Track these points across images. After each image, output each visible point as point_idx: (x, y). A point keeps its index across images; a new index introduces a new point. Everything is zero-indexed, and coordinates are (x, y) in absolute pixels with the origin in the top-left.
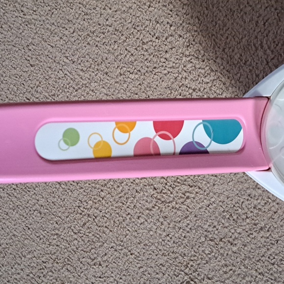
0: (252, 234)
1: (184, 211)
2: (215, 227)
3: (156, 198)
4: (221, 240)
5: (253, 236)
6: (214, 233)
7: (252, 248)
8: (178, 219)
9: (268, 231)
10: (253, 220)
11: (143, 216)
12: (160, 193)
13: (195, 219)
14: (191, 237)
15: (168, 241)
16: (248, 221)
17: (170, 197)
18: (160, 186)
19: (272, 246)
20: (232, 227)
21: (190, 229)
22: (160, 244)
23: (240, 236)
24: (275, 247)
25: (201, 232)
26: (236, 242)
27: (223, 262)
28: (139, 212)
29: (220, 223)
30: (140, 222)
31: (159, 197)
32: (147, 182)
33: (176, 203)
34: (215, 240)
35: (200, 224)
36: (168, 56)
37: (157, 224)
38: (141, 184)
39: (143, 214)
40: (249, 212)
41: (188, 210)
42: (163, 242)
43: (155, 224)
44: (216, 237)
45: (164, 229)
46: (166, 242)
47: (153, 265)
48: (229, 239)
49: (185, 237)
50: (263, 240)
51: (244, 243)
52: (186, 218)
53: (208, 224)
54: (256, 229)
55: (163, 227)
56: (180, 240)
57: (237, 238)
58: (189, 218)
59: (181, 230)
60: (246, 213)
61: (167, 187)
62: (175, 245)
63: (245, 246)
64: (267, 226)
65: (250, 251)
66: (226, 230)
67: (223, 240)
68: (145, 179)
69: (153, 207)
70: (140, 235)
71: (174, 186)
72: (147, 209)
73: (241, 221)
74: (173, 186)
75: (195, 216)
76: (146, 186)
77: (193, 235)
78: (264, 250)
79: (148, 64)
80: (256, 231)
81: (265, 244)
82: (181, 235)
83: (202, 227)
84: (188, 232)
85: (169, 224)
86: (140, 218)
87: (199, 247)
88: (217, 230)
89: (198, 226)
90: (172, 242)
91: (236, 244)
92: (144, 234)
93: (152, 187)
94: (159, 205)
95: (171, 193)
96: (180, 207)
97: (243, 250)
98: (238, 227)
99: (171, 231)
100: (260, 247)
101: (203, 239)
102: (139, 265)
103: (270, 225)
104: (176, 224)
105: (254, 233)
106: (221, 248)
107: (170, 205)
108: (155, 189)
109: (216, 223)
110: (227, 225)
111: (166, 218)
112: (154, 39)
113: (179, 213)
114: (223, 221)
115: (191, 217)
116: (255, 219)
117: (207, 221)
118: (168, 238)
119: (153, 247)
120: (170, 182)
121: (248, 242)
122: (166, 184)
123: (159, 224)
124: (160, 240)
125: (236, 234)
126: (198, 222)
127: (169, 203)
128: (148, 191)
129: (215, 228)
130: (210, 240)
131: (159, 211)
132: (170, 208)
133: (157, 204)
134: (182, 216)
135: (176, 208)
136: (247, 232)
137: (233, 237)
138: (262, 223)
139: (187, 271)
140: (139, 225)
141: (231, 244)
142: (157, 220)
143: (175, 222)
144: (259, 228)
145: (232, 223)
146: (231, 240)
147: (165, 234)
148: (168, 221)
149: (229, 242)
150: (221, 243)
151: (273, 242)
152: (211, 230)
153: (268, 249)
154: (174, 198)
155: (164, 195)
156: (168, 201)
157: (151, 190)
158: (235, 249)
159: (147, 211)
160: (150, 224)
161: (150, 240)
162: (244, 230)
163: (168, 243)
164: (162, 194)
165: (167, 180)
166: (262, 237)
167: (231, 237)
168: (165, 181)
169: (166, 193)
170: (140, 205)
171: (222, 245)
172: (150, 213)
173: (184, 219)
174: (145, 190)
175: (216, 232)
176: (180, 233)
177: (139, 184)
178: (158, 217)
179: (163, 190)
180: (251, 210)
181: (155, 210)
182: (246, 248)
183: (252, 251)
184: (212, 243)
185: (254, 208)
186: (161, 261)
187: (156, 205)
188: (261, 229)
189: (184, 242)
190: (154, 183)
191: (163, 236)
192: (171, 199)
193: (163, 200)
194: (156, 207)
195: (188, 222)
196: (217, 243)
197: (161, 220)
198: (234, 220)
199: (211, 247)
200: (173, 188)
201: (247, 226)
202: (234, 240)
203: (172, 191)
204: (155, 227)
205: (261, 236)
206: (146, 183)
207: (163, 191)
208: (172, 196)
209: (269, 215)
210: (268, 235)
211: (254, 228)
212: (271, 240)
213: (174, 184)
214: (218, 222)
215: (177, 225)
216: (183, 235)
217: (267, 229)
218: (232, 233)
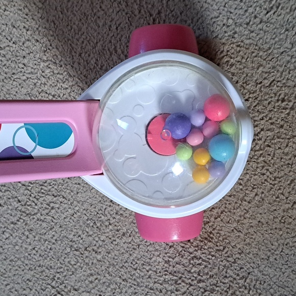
0: (115, 241)
1: (49, 223)
2: (80, 236)
3: (20, 211)
4: (86, 249)
5: (116, 243)
6: (79, 243)
7: (115, 255)
8: (43, 231)
9: (130, 236)
10: (115, 226)
11: (8, 230)
12: (25, 205)
13: (61, 229)
14: (57, 249)
15: (34, 255)
16: (111, 227)
17: (34, 208)
18: (24, 198)
19: (134, 251)
20: (96, 235)
21: (56, 240)
22: (26, 258)
23: (104, 243)
24: (137, 252)
25: (67, 242)
26: (100, 250)
27: (89, 272)
28: (3, 226)
29: (84, 232)
30: (5, 237)
31: (23, 210)
32: (11, 195)
33: (41, 215)
34: (80, 250)
35: (65, 234)
36: (26, 61)
37: (23, 238)
38: (5, 197)
39: (8, 228)
40: (111, 219)
41: (53, 221)
42: (29, 256)
43: (20, 238)
44: (81, 246)
45: (30, 243)
46: (32, 255)
47: (20, 281)
48: (93, 248)
49: (51, 249)
50: (125, 246)
51: (108, 251)
52: (51, 229)
53: (73, 233)
54: (118, 235)
55: (28, 240)
56: (46, 253)
57: (101, 246)
58: (54, 230)
59: (47, 242)
60: (109, 220)
61: (31, 198)
62: (41, 258)
63: (109, 253)
64: (128, 231)
65: (114, 258)
66: (90, 238)
67: (88, 249)
68: (8, 192)
69: (18, 221)
70: (6, 251)
71: (39, 197)
72: (12, 223)
73: (104, 228)
74: (37, 197)
75: (60, 227)
76: (9, 199)
77: (58, 247)
78: (127, 255)
79: (6, 70)
80: (119, 237)
81: (128, 249)
82: (47, 247)
83: (67, 238)
84: (54, 244)
85: (35, 237)
86: (5, 233)
87: (65, 258)
88: (82, 239)
89: (64, 237)
90: (38, 255)
91: (100, 252)
92: (10, 249)
93: (16, 199)
94: (24, 218)
95: (36, 205)
96: (45, 219)
97: (107, 258)
98: (102, 235)
99: (37, 244)
100: (123, 253)
101: (68, 250)
102: (5, 283)
103: (131, 230)
104: (41, 236)
105: (117, 239)
106: (87, 257)
107: (35, 217)
108: (19, 201)
109: (80, 233)
110: (91, 233)
111: (32, 230)
112: (11, 44)
113: (44, 225)
114: (87, 230)
115: (57, 228)
116: (118, 225)
117: (72, 231)
118: (34, 252)
119: (19, 263)
120: (35, 193)
121: (111, 249)
122: (30, 196)
123: (24, 238)
124: (27, 254)
125: (100, 242)
126: (63, 232)
127: (34, 215)
128: (12, 204)
129: (80, 238)
130: (76, 250)
131: (24, 224)
132: (35, 220)
133: (22, 217)
134: (47, 228)
135: (41, 220)
136: (110, 239)
137: (98, 245)
138: (124, 228)
139: (53, 284)
140: (4, 240)
141: (96, 253)
142: (22, 233)
143: (40, 234)
144: (122, 233)
145: (95, 231)
146: (95, 248)
147: (30, 247)
148: (33, 234)
149: (93, 250)
150: (86, 252)
151: (135, 247)
152: (76, 240)
153: (130, 255)
154: (38, 210)
155: (29, 208)
156: (33, 213)
157: (15, 203)
158: (99, 257)
159: (12, 225)
160: (15, 238)
161: (16, 256)
162: (107, 237)
163: (34, 256)
164: (26, 207)
165: (31, 191)
166: (124, 243)
167: (95, 245)
168: (29, 192)
169: (30, 205)
170: (5, 219)
171: (87, 254)
172: (15, 227)
173: (49, 231)
174: (9, 203)
175: (81, 241)
176: (46, 245)
177: (2, 198)
178: (23, 230)
179: (27, 201)
180: (114, 216)
181: (19, 223)
182: (110, 255)
183: (116, 258)
184: (77, 253)
185: (116, 213)
186: (28, 277)
187: (20, 218)
188: (124, 234)
189: (50, 254)
190: (18, 195)
191: (29, 250)
192: (36, 211)
193: (28, 212)
194: (20, 220)
195: (53, 233)
196: (82, 253)
197: (27, 233)
198: (97, 227)
199: (77, 257)
200: (37, 199)
201: (110, 233)
202: (98, 248)
203: (36, 202)
204: (21, 241)
205: (124, 241)
206: (9, 195)
207: (28, 203)
208: (36, 207)
209: (131, 220)
210: (130, 240)
211: (116, 235)
212: (133, 245)
213: (38, 196)
214: (83, 231)
215: (43, 237)
216: (49, 247)
217: (129, 235)
218: (97, 242)
